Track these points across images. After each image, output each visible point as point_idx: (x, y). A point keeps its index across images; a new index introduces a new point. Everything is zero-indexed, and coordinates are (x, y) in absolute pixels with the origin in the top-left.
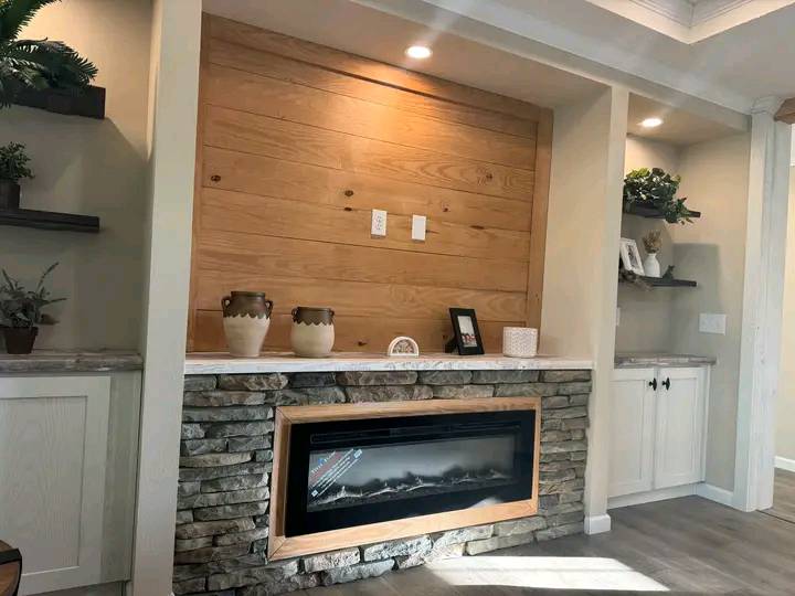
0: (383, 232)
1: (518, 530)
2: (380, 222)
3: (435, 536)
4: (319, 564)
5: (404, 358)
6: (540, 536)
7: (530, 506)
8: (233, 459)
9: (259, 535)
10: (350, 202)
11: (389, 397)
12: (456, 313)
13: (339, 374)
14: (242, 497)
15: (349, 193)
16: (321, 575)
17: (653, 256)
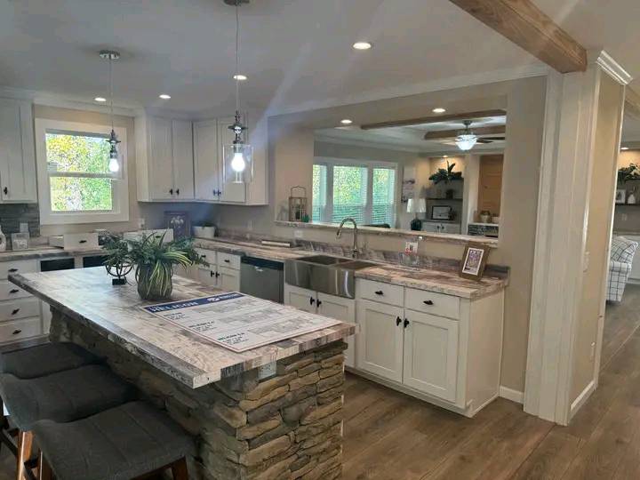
17: (632, 196)
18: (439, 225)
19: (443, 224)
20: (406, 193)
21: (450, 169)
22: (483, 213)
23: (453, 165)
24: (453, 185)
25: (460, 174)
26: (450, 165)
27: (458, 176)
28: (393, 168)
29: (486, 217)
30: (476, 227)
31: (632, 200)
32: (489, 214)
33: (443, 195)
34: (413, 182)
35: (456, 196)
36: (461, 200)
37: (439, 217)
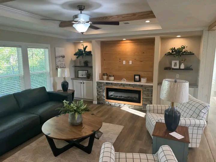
0: (125, 64)
1: (138, 107)
2: (124, 62)
3: (125, 104)
4: (110, 103)
5: (124, 82)
6: (142, 109)
7: (141, 104)
8: (101, 90)
9: (104, 98)
10: (120, 60)
11: (117, 86)
12: (135, 75)
13: (111, 83)
14: (102, 94)
15: (120, 59)
16: (110, 104)
17: (183, 64)
18: (82, 81)
19: (84, 81)
20: (59, 64)
21: (85, 49)
22: (104, 75)
23: (86, 47)
24: (87, 58)
25: (90, 52)
26: (85, 47)
27: (89, 53)
28: (47, 48)
29: (105, 77)
30: (101, 83)
31: (182, 67)
32: (107, 75)
33: (83, 64)
34: (63, 57)
35: (89, 65)
36: (92, 67)
37: (82, 77)
